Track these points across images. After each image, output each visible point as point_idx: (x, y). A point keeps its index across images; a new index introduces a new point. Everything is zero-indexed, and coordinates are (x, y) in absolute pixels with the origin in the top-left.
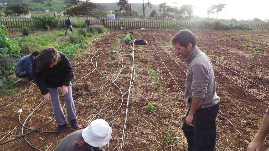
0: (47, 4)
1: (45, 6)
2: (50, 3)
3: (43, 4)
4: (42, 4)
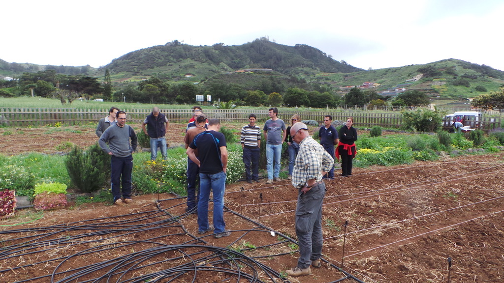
0: (476, 88)
1: (471, 92)
2: (483, 85)
3: (468, 88)
4: (466, 88)
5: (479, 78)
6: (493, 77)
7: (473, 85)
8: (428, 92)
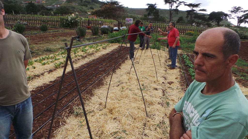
4: (86, 7)
5: (91, 3)
6: (96, 3)
7: (89, 6)
8: (71, 8)
